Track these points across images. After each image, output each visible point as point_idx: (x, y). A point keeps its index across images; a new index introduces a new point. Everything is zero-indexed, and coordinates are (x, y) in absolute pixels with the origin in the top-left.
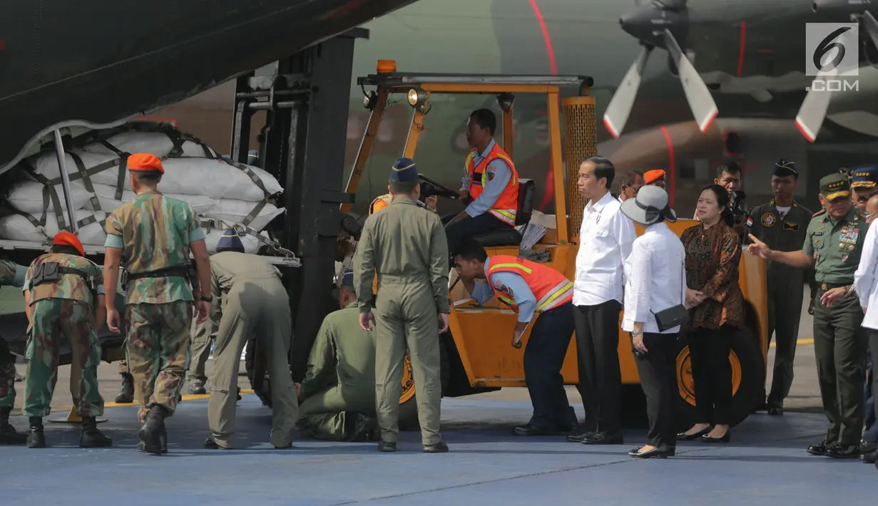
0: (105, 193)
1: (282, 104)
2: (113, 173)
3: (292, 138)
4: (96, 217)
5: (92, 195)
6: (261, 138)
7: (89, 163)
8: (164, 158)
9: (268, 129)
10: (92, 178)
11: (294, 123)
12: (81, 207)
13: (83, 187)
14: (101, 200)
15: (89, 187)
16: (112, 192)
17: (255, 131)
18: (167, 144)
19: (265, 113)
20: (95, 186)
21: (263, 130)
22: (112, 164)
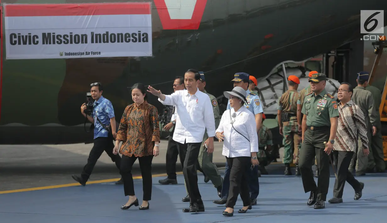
0: (279, 92)
1: (340, 54)
2: (282, 85)
3: (344, 66)
4: (277, 101)
5: (274, 93)
6: (333, 66)
7: (273, 82)
8: (299, 78)
9: (335, 63)
10: (274, 87)
11: (344, 62)
12: (271, 97)
13: (271, 91)
14: (277, 95)
15: (274, 91)
16: (282, 91)
17: (331, 64)
18: (300, 73)
19: (333, 57)
20: (275, 90)
21: (333, 63)
22: (281, 82)
